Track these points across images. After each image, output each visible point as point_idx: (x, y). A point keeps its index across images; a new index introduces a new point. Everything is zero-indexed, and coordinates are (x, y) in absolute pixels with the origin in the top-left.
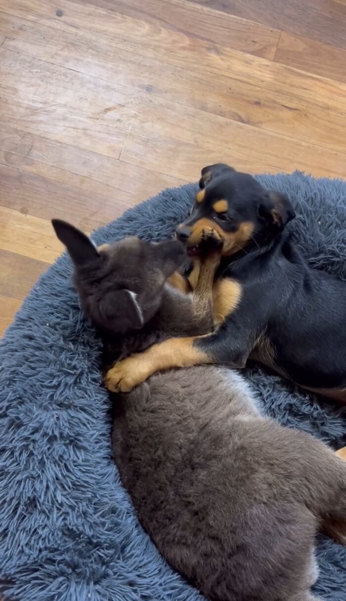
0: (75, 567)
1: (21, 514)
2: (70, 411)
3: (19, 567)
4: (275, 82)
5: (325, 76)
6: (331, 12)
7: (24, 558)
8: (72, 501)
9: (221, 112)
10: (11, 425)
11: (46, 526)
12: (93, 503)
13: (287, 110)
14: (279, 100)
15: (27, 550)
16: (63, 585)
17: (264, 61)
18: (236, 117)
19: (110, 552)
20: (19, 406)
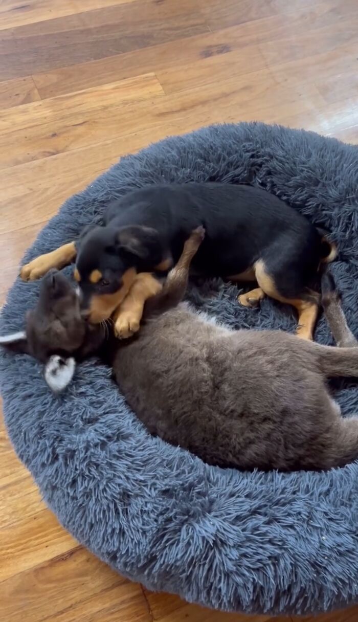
0: (187, 512)
1: (123, 510)
2: (100, 421)
3: (150, 543)
4: (56, 113)
5: (88, 88)
6: (56, 42)
7: (149, 534)
8: (151, 473)
9: (33, 158)
10: (66, 460)
11: (146, 503)
12: (165, 465)
13: (77, 127)
14: (68, 123)
15: (147, 528)
16: (189, 530)
17: (35, 104)
18: (47, 154)
19: (202, 484)
20: (60, 444)
